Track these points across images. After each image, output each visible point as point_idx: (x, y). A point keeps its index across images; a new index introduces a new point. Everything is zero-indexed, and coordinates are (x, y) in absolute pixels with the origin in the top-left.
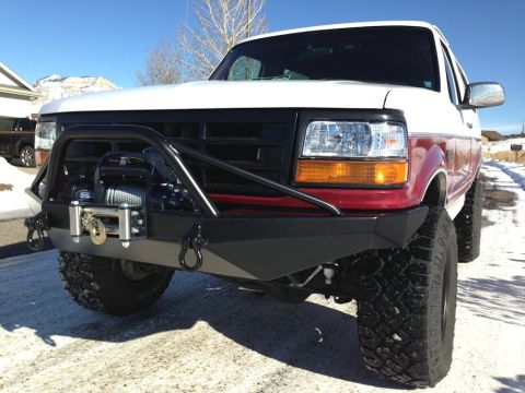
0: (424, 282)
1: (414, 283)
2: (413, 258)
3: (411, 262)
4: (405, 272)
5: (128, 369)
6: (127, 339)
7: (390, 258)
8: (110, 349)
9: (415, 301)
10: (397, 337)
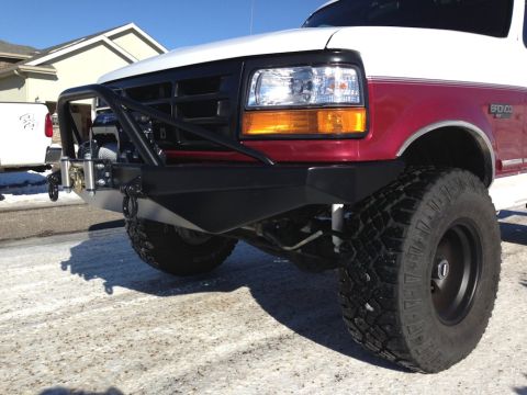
0: (397, 247)
1: (387, 248)
2: (392, 220)
3: (389, 225)
4: (381, 236)
5: (150, 318)
6: (170, 295)
7: (370, 221)
8: (150, 301)
9: (386, 267)
10: (368, 307)
